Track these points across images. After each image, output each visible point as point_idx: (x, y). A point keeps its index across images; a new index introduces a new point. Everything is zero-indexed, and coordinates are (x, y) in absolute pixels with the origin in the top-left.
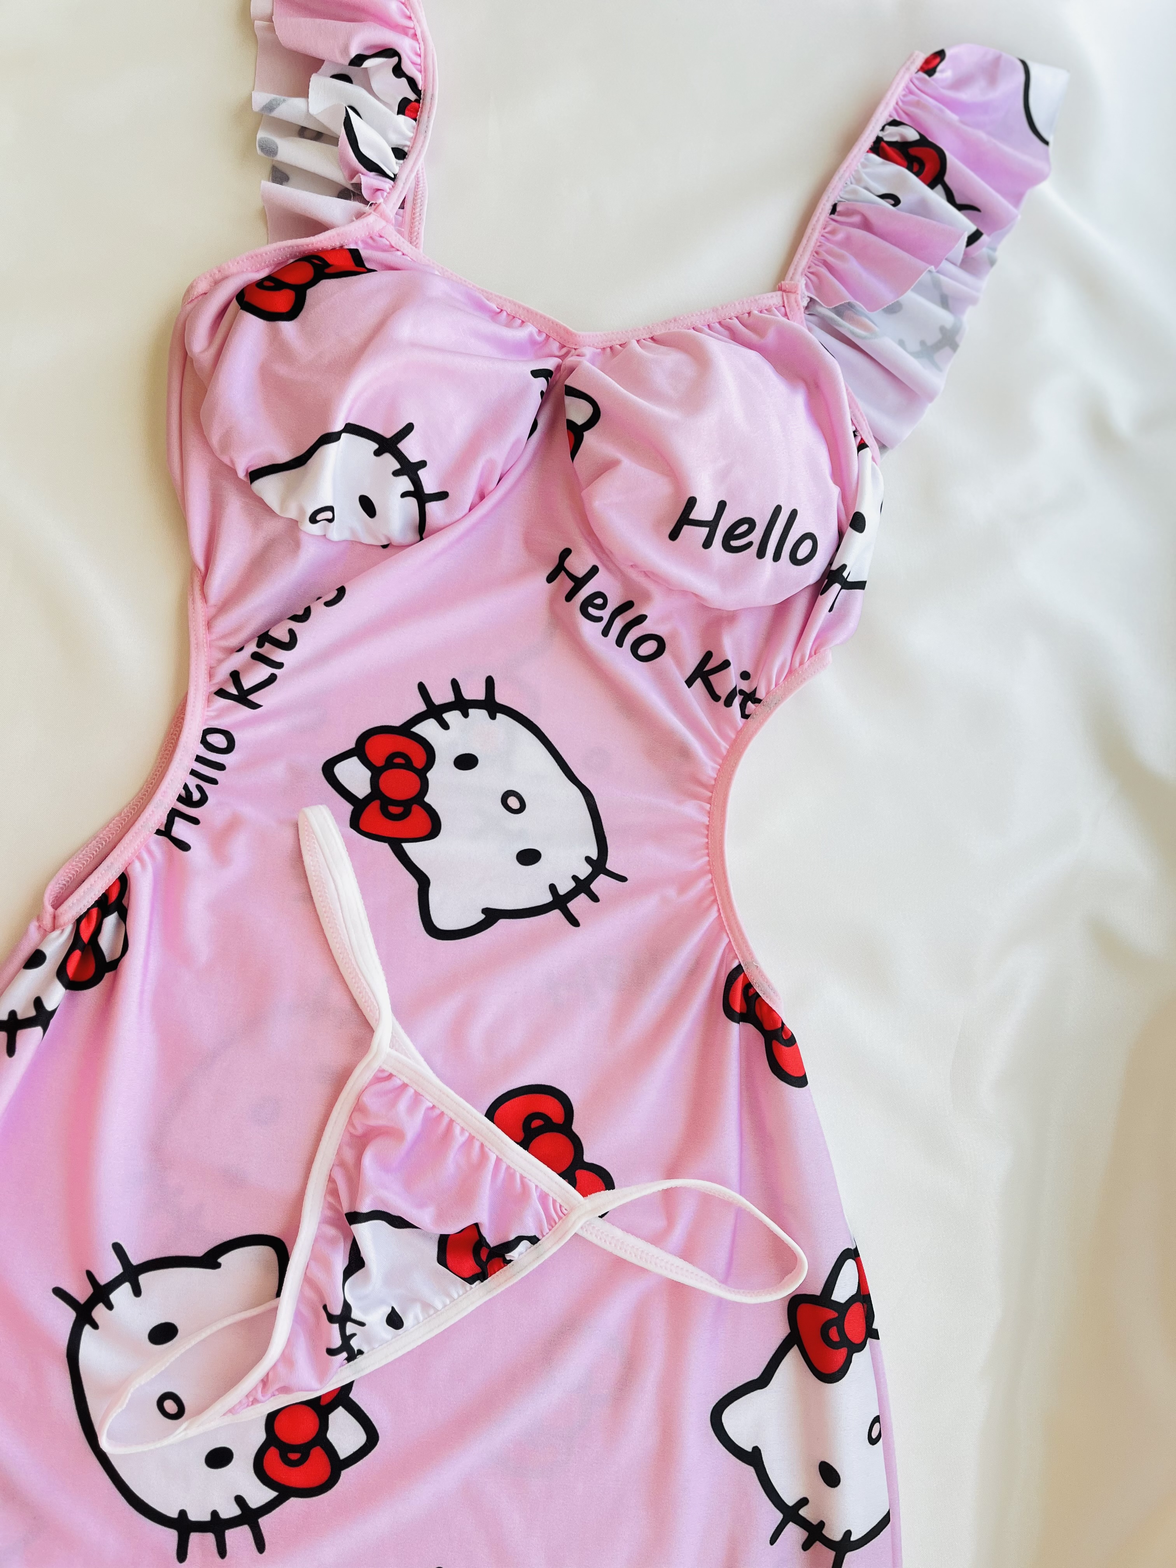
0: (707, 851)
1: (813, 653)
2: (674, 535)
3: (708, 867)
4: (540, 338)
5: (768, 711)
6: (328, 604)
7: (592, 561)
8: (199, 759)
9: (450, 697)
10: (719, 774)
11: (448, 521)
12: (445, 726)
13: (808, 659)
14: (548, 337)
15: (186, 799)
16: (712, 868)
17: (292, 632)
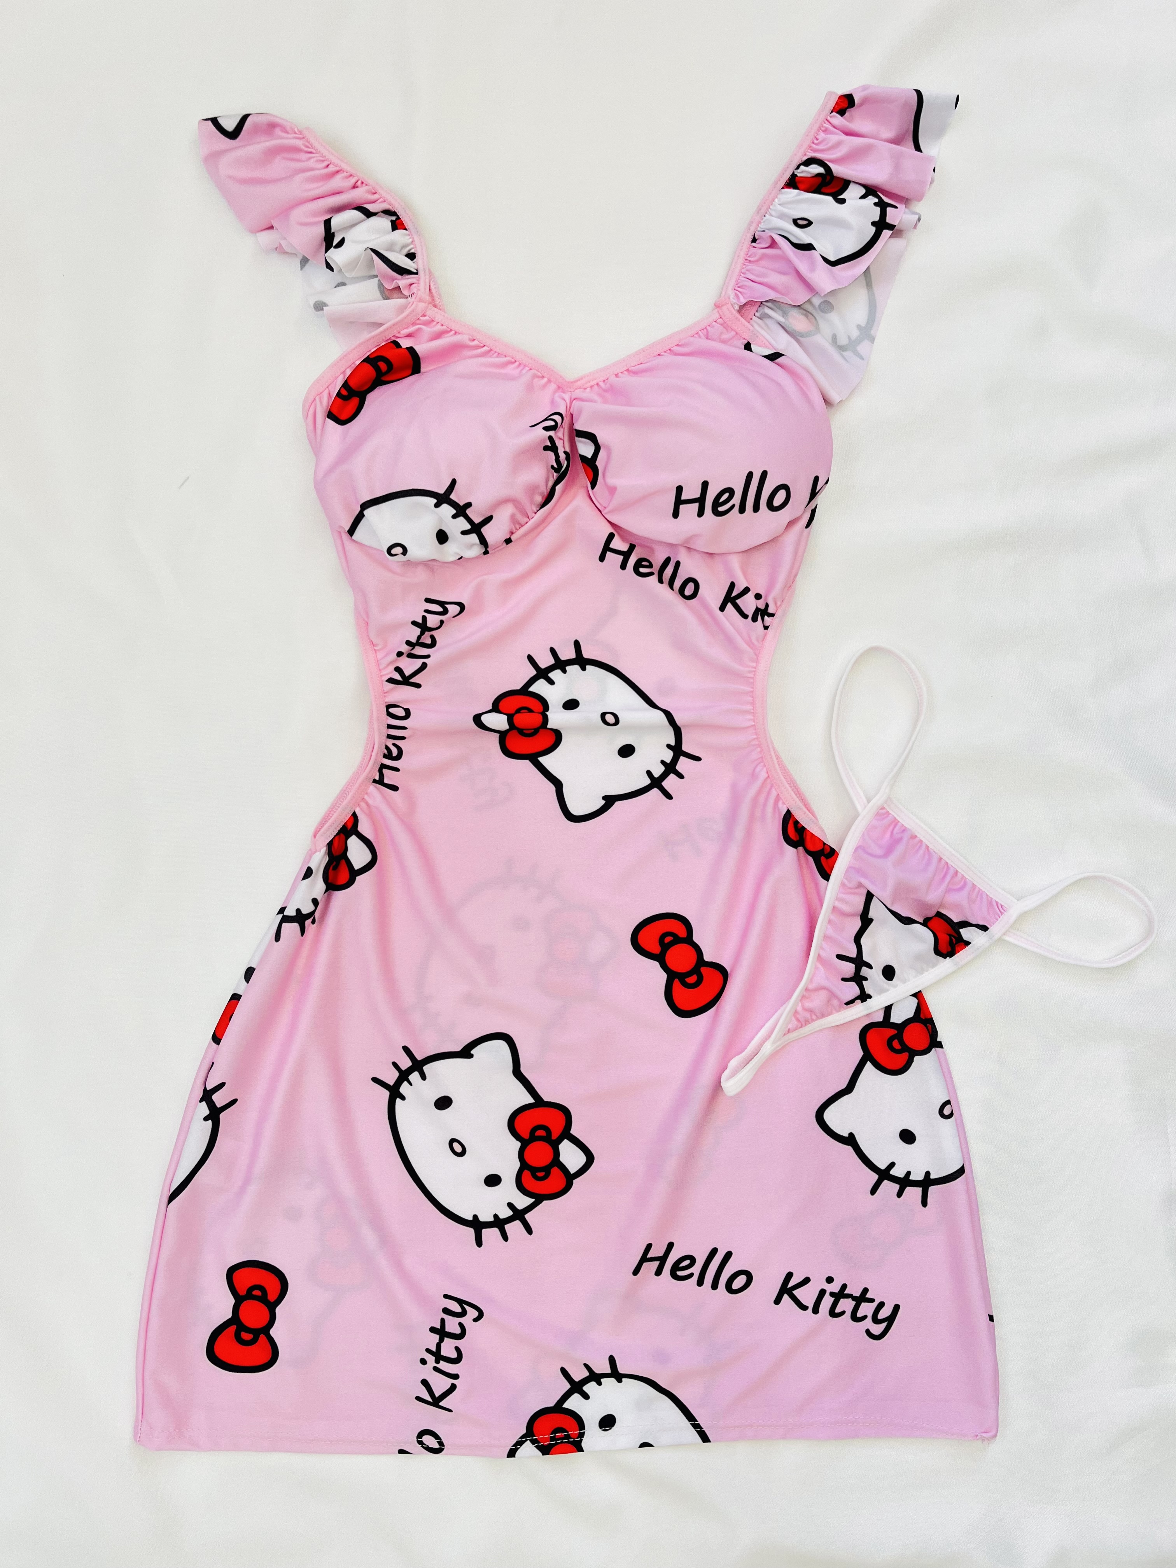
2: (675, 514)
5: (779, 621)
7: (628, 542)
8: (389, 726)
9: (551, 661)
12: (551, 682)
15: (389, 757)
17: (433, 638)
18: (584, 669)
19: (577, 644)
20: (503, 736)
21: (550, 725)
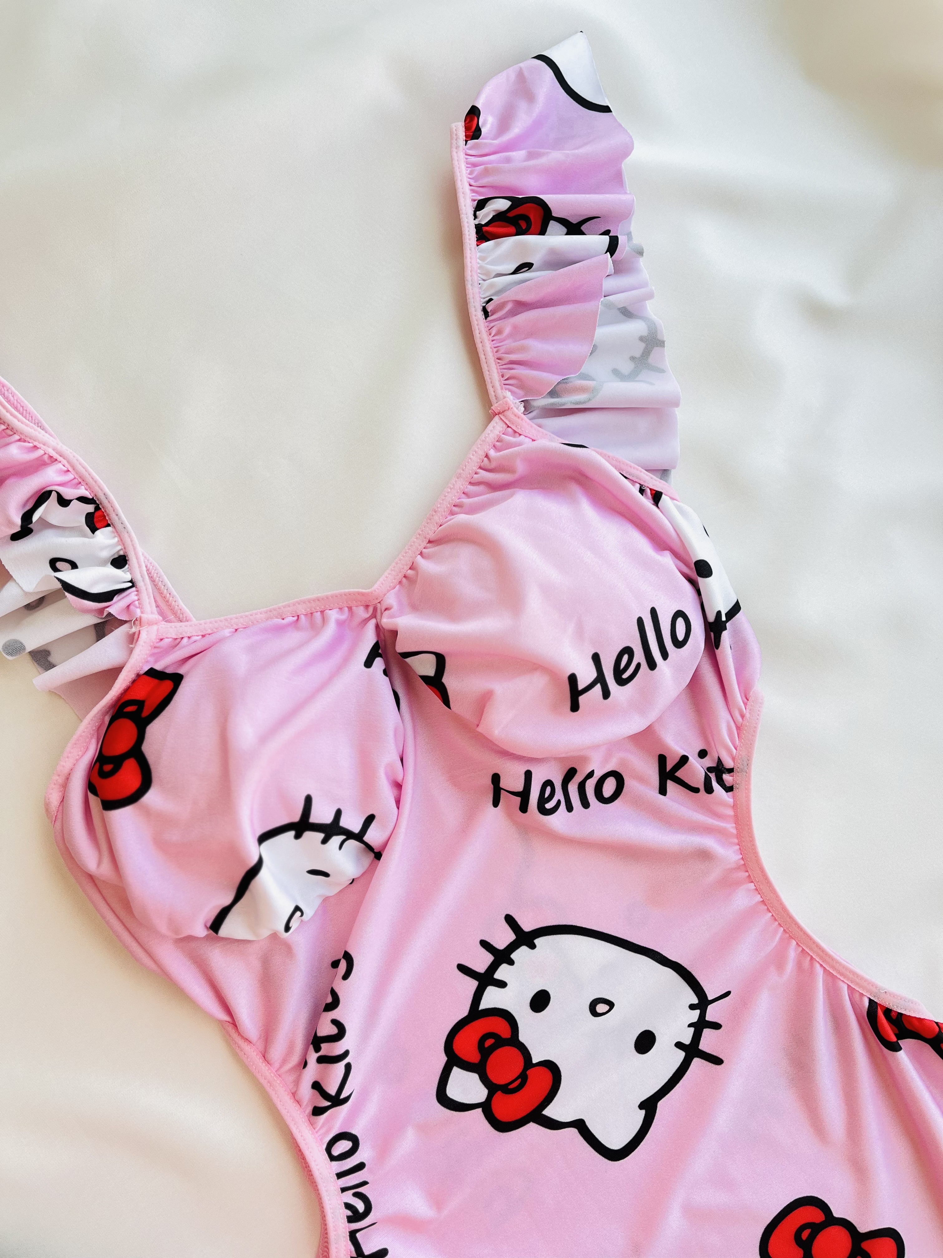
0: (777, 923)
1: (745, 700)
2: (575, 707)
3: (787, 935)
4: (344, 616)
5: (746, 775)
6: (346, 976)
7: (521, 770)
8: (340, 1175)
9: (489, 958)
10: (742, 853)
11: (387, 834)
12: (502, 984)
13: (746, 709)
14: (350, 609)
15: (355, 1216)
16: (791, 935)
17: (335, 1022)
18: (533, 946)
19: (510, 920)
20: (486, 1107)
21: (536, 1059)
